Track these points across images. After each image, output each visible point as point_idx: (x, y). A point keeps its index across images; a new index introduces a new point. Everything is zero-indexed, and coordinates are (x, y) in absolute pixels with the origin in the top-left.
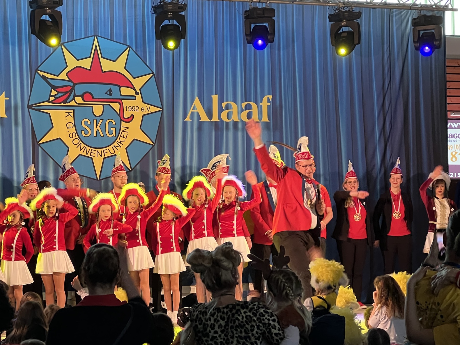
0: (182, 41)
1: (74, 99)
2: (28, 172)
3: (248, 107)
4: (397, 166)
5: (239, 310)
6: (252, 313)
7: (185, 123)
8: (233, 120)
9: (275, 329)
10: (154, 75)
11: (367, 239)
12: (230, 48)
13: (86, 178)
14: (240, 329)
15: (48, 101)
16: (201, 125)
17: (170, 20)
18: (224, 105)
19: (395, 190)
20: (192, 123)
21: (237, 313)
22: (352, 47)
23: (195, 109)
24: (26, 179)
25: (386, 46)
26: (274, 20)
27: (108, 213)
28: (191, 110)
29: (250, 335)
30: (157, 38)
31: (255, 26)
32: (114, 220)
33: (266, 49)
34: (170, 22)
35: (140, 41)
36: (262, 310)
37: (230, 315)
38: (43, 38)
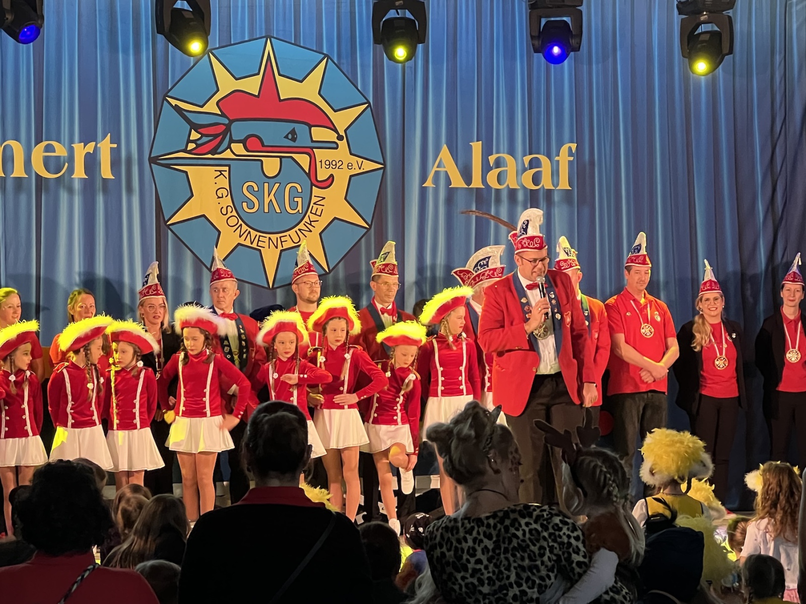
0: (420, 46)
1: (229, 147)
2: (149, 275)
3: (535, 163)
4: (795, 269)
5: (515, 520)
6: (539, 524)
7: (423, 191)
8: (508, 185)
9: (578, 554)
10: (369, 106)
11: (739, 397)
12: (504, 60)
13: (250, 285)
14: (521, 553)
15: (185, 151)
16: (451, 193)
17: (399, 10)
18: (492, 159)
19: (790, 311)
20: (436, 190)
21: (512, 525)
22: (718, 61)
23: (442, 166)
24: (146, 286)
25: (778, 58)
26: (581, 12)
27: (290, 346)
28: (435, 169)
29: (539, 563)
30: (376, 41)
31: (547, 23)
32: (300, 360)
33: (566, 62)
34: (398, 14)
35: (345, 47)
36: (557, 520)
37: (500, 530)
38: (177, 40)
